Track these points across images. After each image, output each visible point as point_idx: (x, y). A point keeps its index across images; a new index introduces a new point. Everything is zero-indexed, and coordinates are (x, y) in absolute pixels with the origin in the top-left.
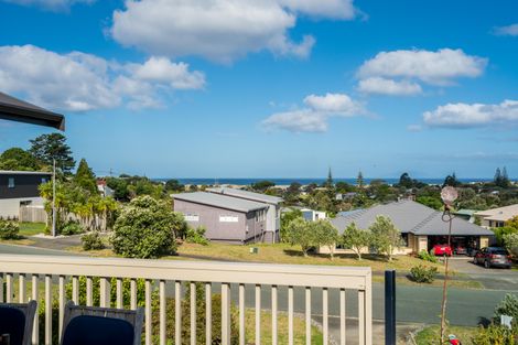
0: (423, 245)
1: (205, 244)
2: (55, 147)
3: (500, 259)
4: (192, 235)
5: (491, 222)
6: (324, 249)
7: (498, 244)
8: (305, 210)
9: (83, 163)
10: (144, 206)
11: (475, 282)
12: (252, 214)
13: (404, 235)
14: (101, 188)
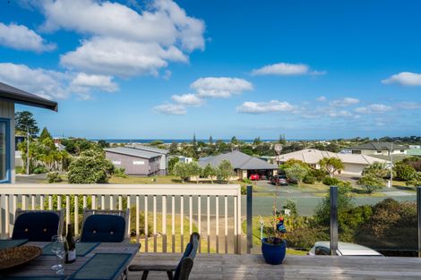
0: (245, 175)
1: (125, 177)
2: (26, 120)
3: (283, 181)
4: (117, 172)
5: (278, 162)
6: (193, 178)
7: (282, 174)
8: (181, 157)
9: (45, 130)
10: (89, 155)
11: (271, 193)
12: (152, 160)
13: (236, 170)
14: (57, 145)
